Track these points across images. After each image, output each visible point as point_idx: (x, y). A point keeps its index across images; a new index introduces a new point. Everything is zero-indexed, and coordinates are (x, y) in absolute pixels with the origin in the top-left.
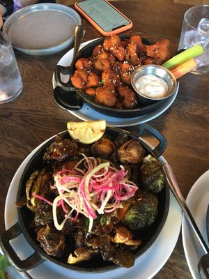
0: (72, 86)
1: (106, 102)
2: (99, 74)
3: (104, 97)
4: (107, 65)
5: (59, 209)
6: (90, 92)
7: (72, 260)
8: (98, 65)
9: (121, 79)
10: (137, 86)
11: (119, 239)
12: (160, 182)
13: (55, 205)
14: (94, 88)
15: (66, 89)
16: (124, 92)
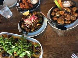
0: (21, 8)
1: (28, 8)
2: (24, 4)
3: (27, 7)
4: (25, 2)
5: (27, 25)
6: (24, 8)
7: (32, 30)
8: (24, 3)
9: (29, 3)
10: (32, 3)
11: (38, 25)
12: (41, 15)
13: (26, 25)
14: (25, 7)
15: (20, 9)
16: (30, 5)
